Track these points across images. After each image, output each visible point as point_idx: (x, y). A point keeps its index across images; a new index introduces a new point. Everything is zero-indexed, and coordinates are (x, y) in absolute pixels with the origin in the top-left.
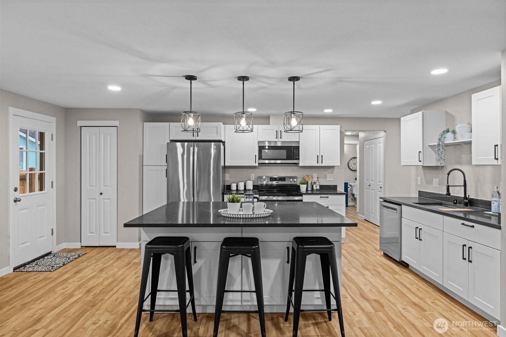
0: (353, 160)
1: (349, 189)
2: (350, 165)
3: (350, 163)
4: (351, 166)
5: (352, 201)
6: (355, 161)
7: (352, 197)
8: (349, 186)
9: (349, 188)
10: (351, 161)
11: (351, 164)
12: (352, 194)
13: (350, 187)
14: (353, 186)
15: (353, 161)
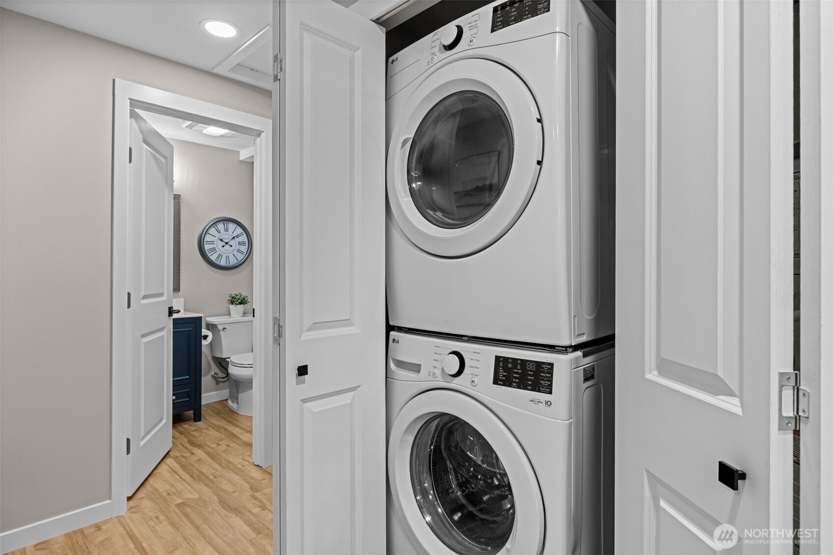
0: (221, 226)
1: (204, 343)
2: (207, 247)
3: (208, 238)
4: (214, 249)
5: (218, 383)
6: (226, 230)
7: (215, 369)
8: (204, 332)
9: (205, 337)
10: (213, 231)
11: (212, 242)
12: (215, 359)
13: (209, 333)
14: (220, 327)
15: (219, 232)
